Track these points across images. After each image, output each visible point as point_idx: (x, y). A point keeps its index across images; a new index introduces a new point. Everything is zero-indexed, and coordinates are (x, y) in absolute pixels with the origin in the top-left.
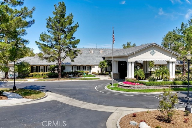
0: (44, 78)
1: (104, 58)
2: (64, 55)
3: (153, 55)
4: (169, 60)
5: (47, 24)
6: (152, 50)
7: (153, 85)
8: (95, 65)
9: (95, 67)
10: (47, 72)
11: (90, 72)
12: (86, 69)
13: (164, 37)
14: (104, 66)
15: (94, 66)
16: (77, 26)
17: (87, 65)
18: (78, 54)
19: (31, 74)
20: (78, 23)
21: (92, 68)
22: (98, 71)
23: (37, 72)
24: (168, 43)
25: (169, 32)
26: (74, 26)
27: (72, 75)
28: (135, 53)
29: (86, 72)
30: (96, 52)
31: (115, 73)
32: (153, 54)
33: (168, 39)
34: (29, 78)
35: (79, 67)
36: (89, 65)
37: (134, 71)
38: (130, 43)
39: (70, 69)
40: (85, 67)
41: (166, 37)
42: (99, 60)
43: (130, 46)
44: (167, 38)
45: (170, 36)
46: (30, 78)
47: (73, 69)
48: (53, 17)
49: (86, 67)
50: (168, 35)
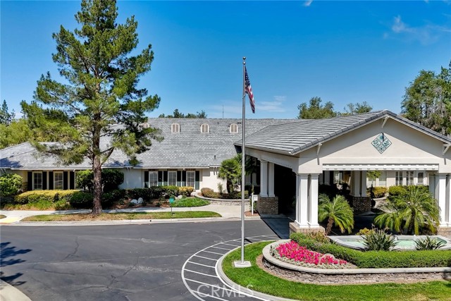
0: (58, 209)
1: (239, 149)
2: (108, 146)
3: (381, 150)
4: (435, 168)
5: (59, 49)
6: (378, 136)
7: (385, 265)
8: (211, 169)
9: (212, 173)
10: (72, 188)
11: (198, 188)
12: (184, 180)
13: (409, 86)
14: (233, 175)
15: (207, 171)
16: (148, 57)
17: (189, 170)
18: (153, 141)
19: (22, 195)
20: (150, 46)
21: (203, 177)
22: (220, 187)
23: (45, 188)
24: (419, 103)
25: (423, 72)
26: (139, 57)
27: (140, 200)
28: (320, 144)
29: (185, 190)
30: (219, 128)
31: (265, 198)
32: (382, 148)
33: (419, 91)
34: (17, 206)
35: (166, 173)
36: (194, 169)
37: (320, 203)
38: (319, 100)
39: (140, 178)
40: (181, 175)
41: (415, 86)
42: (226, 152)
43: (318, 108)
44: (416, 90)
45: (426, 85)
46: (19, 209)
47: (146, 179)
48: (76, 31)
49: (184, 172)
50: (418, 81)
